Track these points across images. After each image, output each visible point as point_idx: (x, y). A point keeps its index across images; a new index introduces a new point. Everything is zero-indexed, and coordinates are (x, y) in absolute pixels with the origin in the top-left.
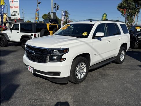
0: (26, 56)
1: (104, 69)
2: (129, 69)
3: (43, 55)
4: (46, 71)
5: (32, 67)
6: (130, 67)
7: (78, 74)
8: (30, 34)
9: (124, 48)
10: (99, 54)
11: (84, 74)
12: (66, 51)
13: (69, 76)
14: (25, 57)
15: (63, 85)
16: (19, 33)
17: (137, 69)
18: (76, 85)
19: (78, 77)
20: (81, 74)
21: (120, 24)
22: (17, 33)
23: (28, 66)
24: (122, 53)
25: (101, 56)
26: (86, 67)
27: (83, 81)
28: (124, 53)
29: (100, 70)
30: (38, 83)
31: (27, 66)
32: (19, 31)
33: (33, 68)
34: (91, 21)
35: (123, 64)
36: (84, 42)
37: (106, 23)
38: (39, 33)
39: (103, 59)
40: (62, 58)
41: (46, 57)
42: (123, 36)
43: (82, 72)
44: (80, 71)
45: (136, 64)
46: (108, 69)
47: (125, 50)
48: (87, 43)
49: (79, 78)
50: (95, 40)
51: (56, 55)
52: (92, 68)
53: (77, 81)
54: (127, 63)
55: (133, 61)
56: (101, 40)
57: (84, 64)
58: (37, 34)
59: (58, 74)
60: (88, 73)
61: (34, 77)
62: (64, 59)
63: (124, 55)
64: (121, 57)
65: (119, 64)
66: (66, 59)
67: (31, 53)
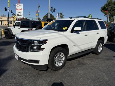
0: (15, 46)
1: (83, 59)
2: (105, 59)
4: (27, 59)
6: (106, 58)
7: (57, 62)
9: (101, 41)
10: (78, 46)
11: (63, 62)
12: (45, 42)
13: (48, 63)
15: (43, 71)
16: (19, 28)
17: (112, 60)
18: (55, 72)
19: (56, 65)
20: (59, 62)
21: (98, 21)
22: (18, 28)
23: (15, 54)
24: (100, 45)
25: (79, 48)
26: (64, 57)
27: (61, 69)
28: (102, 46)
29: (80, 59)
33: (18, 56)
34: (71, 18)
35: (101, 54)
36: (62, 34)
37: (85, 20)
39: (82, 50)
40: (41, 48)
44: (58, 60)
45: (112, 55)
46: (87, 59)
47: (102, 43)
48: (65, 36)
50: (74, 33)
52: (70, 57)
53: (55, 68)
54: (104, 54)
55: (110, 52)
56: (79, 33)
57: (62, 54)
59: (37, 61)
60: (67, 62)
63: (102, 47)
64: (98, 49)
65: (97, 54)
66: (44, 49)
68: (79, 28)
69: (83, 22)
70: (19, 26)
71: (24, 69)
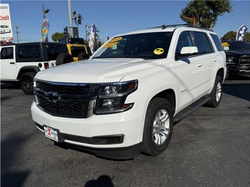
0: (37, 105)
1: (191, 120)
3: (80, 100)
4: (90, 135)
5: (55, 130)
6: (236, 112)
7: (156, 135)
8: (36, 64)
9: (220, 78)
10: (189, 91)
11: (167, 133)
13: (142, 141)
14: (35, 108)
16: (14, 63)
18: (154, 158)
19: (156, 141)
21: (210, 34)
22: (11, 63)
23: (46, 126)
24: (218, 86)
25: (191, 95)
26: (169, 119)
28: (220, 87)
30: (70, 162)
31: (42, 127)
32: (14, 60)
33: (58, 131)
35: (221, 106)
36: (161, 66)
38: (54, 62)
40: (125, 103)
41: (87, 104)
42: (218, 55)
43: (162, 130)
44: (158, 128)
46: (200, 119)
48: (169, 69)
49: (159, 143)
50: (180, 62)
51: (111, 98)
53: (155, 149)
54: (227, 105)
56: (188, 62)
57: (165, 113)
58: (50, 63)
61: (59, 149)
62: (130, 104)
63: (220, 90)
65: (214, 107)
66: (133, 104)
67: (51, 97)
68: (194, 50)
69: (188, 37)
70: (13, 58)
71: (72, 162)
